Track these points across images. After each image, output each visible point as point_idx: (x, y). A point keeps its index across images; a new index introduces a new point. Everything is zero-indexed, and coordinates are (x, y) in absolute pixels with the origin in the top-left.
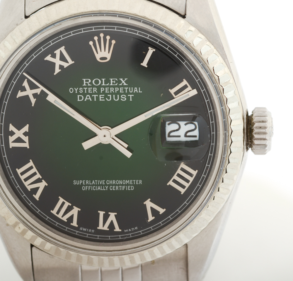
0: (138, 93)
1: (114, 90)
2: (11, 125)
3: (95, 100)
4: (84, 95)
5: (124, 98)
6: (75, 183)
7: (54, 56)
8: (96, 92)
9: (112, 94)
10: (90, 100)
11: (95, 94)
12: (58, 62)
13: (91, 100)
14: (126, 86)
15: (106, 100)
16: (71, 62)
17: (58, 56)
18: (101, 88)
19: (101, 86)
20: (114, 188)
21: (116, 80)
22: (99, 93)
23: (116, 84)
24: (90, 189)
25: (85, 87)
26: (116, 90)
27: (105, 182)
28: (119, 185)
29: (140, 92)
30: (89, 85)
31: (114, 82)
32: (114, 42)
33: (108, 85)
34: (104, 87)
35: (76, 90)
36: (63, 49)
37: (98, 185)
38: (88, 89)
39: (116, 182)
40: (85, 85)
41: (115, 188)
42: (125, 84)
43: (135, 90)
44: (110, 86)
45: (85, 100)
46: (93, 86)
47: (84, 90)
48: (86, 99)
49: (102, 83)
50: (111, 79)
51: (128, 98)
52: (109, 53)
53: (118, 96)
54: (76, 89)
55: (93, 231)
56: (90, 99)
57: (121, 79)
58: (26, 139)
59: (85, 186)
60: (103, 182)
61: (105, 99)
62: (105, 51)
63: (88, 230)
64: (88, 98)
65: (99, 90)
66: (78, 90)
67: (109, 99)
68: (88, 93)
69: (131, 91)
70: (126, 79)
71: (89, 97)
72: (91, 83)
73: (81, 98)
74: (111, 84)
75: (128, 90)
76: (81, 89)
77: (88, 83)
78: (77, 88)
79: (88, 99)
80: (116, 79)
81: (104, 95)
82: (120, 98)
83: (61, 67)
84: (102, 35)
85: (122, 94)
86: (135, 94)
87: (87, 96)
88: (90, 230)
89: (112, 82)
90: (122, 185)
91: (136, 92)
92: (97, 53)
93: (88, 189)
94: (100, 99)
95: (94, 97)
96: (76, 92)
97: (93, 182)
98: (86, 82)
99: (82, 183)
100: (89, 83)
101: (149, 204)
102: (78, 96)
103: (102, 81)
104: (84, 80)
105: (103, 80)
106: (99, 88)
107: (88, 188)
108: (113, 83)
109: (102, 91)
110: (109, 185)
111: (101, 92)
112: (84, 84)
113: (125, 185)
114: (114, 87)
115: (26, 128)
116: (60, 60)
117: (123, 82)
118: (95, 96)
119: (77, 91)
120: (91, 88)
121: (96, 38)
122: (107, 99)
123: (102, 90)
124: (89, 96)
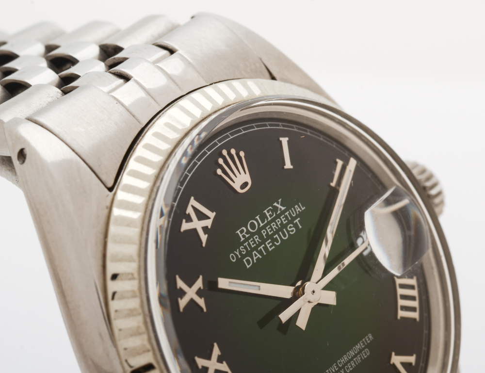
0: (303, 211)
1: (277, 225)
2: (196, 358)
3: (265, 254)
4: (249, 254)
5: (292, 230)
7: (189, 219)
8: (260, 241)
9: (277, 232)
10: (259, 257)
11: (260, 244)
12: (197, 225)
13: (260, 257)
14: (285, 211)
15: (275, 245)
16: (212, 215)
17: (193, 216)
18: (262, 232)
19: (260, 229)
20: (350, 367)
21: (270, 209)
22: (263, 241)
23: (274, 215)
25: (244, 242)
26: (278, 224)
27: (337, 365)
28: (352, 358)
29: (303, 209)
30: (247, 236)
31: (270, 213)
32: (242, 154)
33: (266, 222)
34: (264, 227)
35: (238, 253)
36: (193, 202)
38: (249, 242)
39: (347, 357)
40: (243, 239)
42: (283, 208)
43: (297, 210)
44: (269, 223)
45: (255, 261)
46: (252, 235)
47: (245, 248)
48: (255, 258)
49: (259, 224)
50: (266, 211)
51: (296, 226)
52: (245, 173)
53: (284, 230)
54: (237, 252)
56: (259, 255)
57: (275, 204)
58: (224, 366)
60: (334, 367)
62: (240, 174)
64: (256, 256)
65: (261, 237)
66: (240, 252)
67: (278, 242)
68: (253, 249)
69: (294, 214)
70: (280, 200)
71: (257, 254)
72: (248, 232)
73: (248, 261)
74: (270, 219)
75: (290, 214)
76: (242, 248)
77: (244, 233)
78: (238, 250)
79: (257, 257)
80: (271, 208)
81: (270, 240)
82: (288, 232)
83: (205, 229)
84: (225, 152)
85: (287, 224)
86: (299, 215)
87: (253, 253)
89: (268, 215)
90: (356, 356)
91: (299, 211)
92: (234, 182)
94: (269, 248)
95: (261, 249)
96: (240, 257)
98: (241, 234)
100: (245, 233)
101: (397, 360)
102: (244, 260)
103: (257, 220)
104: (238, 232)
105: (257, 217)
106: (259, 233)
108: (271, 216)
109: (265, 235)
110: (343, 367)
111: (265, 237)
112: (241, 239)
113: (359, 353)
114: (273, 220)
115: (216, 351)
116: (199, 220)
117: (279, 206)
118: (261, 247)
119: (239, 254)
120: (252, 239)
121: (221, 161)
122: (275, 243)
123: (264, 234)
124: (255, 252)
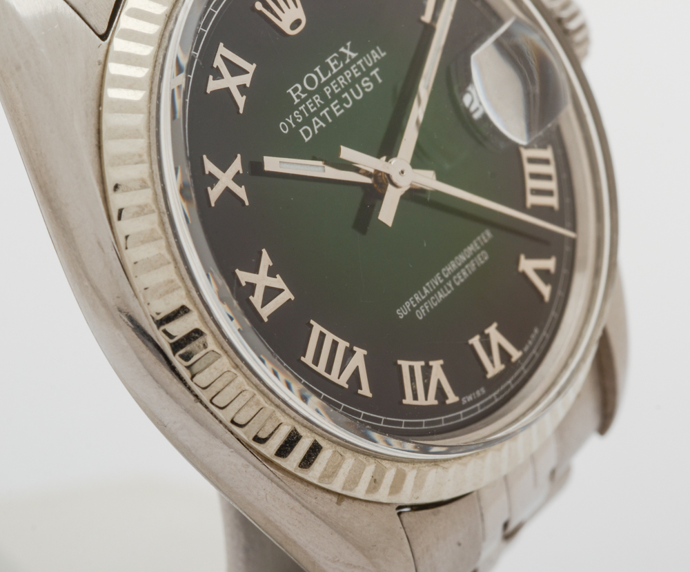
0: (382, 58)
1: (346, 80)
2: (237, 271)
3: (330, 120)
4: (307, 121)
5: (368, 85)
6: (402, 313)
7: (218, 75)
8: (322, 102)
9: (346, 89)
10: (321, 126)
11: (322, 108)
12: (231, 83)
13: (324, 125)
14: (357, 59)
15: (344, 108)
16: (251, 68)
17: (224, 70)
18: (325, 89)
19: (321, 86)
20: (460, 277)
21: (335, 57)
22: (327, 103)
23: (342, 65)
24: (430, 308)
25: (299, 104)
26: (348, 77)
27: (442, 276)
28: (463, 266)
29: (383, 55)
30: (303, 96)
31: (336, 62)
33: (330, 75)
34: (327, 83)
35: (291, 121)
36: (222, 50)
37: (435, 292)
38: (306, 105)
39: (456, 264)
40: (297, 101)
41: (463, 277)
42: (354, 55)
43: (375, 57)
44: (334, 77)
45: (316, 132)
46: (311, 94)
47: (301, 113)
48: (316, 128)
49: (320, 79)
50: (329, 60)
51: (373, 79)
52: (297, 6)
53: (357, 86)
54: (289, 119)
55: (483, 390)
56: (321, 123)
57: (342, 50)
58: (278, 282)
59: (418, 307)
60: (438, 279)
61: (342, 107)
62: (289, 8)
63: (476, 395)
64: (318, 124)
65: (323, 96)
66: (294, 119)
67: (348, 103)
68: (312, 115)
69: (369, 62)
70: (349, 44)
71: (318, 121)
72: (304, 90)
73: (306, 132)
74: (335, 71)
75: (364, 63)
76: (297, 114)
77: (298, 93)
78: (290, 116)
79: (319, 126)
80: (335, 55)
81: (336, 101)
82: (363, 88)
83: (242, 88)
85: (361, 78)
86: (377, 64)
87: (313, 120)
88: (478, 393)
89: (332, 65)
90: (468, 261)
91: (377, 59)
92: (281, 20)
93: (426, 311)
94: (336, 112)
95: (324, 115)
96: (294, 126)
97: (426, 291)
98: (294, 93)
99: (411, 307)
100: (301, 92)
101: (528, 266)
102: (301, 131)
103: (316, 73)
104: (290, 91)
105: (317, 69)
106: (320, 90)
107: (424, 308)
108: (336, 66)
109: (330, 94)
110: (451, 277)
111: (330, 97)
112: (294, 101)
113: (472, 258)
114: (341, 72)
115: (266, 261)
116: (232, 76)
117: (348, 52)
118: (325, 112)
119: (293, 122)
120: (310, 101)
122: (345, 105)
123: (328, 93)
124: (316, 118)
